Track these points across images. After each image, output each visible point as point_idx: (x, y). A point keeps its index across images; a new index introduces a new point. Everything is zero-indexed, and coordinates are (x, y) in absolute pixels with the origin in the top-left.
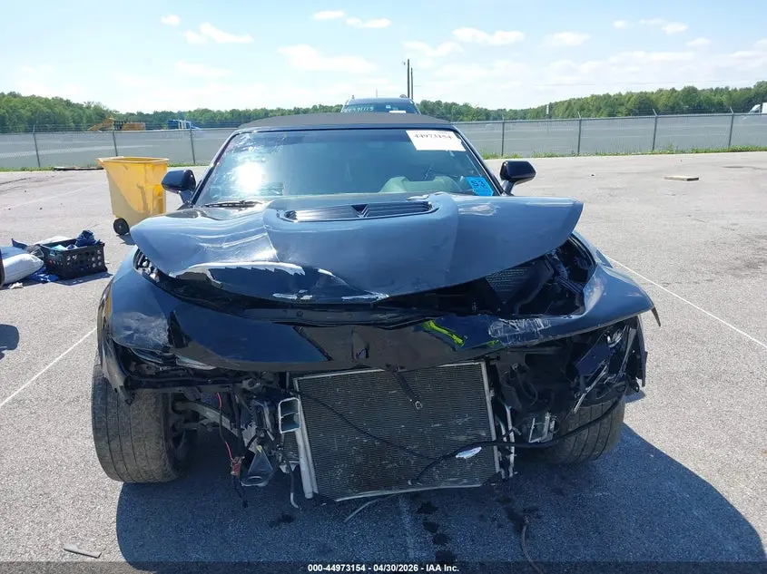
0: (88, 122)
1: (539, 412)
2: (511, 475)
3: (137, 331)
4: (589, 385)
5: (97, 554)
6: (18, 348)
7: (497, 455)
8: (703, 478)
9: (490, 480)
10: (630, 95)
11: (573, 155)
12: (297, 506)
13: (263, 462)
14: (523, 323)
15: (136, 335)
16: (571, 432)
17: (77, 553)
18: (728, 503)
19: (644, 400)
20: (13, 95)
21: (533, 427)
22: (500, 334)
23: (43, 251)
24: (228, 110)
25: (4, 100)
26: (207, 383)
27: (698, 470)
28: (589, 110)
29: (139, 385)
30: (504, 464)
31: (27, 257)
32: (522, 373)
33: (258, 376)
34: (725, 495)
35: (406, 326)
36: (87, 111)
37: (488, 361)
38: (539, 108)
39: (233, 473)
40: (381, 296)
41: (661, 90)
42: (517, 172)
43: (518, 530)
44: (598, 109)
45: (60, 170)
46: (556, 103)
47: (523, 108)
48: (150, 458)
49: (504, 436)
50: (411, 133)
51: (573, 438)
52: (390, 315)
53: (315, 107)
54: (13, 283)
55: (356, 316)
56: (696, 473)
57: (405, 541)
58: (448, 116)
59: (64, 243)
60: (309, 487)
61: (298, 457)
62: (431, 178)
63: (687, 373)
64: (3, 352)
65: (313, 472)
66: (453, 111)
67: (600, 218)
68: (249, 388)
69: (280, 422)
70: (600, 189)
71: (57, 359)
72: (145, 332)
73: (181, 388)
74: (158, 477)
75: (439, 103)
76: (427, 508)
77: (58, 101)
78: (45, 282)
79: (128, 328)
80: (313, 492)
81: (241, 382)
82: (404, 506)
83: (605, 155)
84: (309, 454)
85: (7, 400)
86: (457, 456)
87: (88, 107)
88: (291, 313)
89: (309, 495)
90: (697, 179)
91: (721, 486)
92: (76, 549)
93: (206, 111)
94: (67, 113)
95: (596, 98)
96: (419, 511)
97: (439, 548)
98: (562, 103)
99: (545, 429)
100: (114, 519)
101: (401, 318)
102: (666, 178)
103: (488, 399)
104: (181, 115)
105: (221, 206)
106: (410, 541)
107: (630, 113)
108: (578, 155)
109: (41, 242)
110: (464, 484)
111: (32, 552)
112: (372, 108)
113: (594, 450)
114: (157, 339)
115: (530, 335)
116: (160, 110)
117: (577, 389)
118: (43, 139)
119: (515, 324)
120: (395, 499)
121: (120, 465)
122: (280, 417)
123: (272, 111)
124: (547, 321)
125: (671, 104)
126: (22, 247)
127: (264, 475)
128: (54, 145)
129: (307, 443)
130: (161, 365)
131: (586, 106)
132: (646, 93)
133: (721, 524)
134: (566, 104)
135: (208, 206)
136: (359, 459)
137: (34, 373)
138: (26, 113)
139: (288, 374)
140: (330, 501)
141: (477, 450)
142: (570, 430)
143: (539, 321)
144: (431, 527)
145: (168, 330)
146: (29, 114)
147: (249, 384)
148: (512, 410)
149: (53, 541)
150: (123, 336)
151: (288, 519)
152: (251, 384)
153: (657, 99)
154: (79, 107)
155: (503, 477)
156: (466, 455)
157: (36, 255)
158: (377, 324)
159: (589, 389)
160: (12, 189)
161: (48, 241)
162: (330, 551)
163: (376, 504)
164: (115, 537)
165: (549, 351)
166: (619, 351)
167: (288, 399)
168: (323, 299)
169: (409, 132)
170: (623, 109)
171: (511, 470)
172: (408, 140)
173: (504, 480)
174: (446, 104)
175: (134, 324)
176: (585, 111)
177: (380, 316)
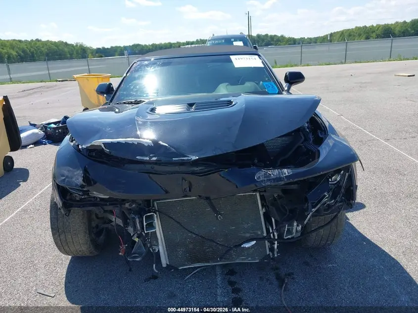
0: (77, 53)
1: (290, 221)
2: (276, 255)
3: (67, 177)
4: (314, 207)
5: (53, 295)
6: (28, 181)
7: (267, 244)
8: (394, 257)
9: (264, 258)
10: (379, 26)
11: (342, 63)
12: (157, 272)
13: (140, 246)
14: (276, 172)
15: (67, 179)
16: (313, 231)
17: (43, 294)
18: (406, 272)
19: (365, 209)
20: (37, 40)
21: (286, 230)
22: (261, 179)
23: (45, 128)
24: (150, 44)
25: (33, 43)
26: (106, 205)
27: (391, 252)
28: (354, 36)
29: (71, 206)
30: (272, 249)
31: (36, 131)
32: (279, 199)
33: (133, 201)
34: (405, 267)
35: (210, 174)
36: (76, 47)
37: (260, 192)
38: (324, 36)
39: (120, 254)
40: (194, 158)
41: (397, 22)
42: (295, 78)
43: (281, 287)
44: (360, 35)
45: (60, 81)
46: (335, 33)
47: (316, 37)
48: (82, 244)
49: (271, 233)
50: (232, 57)
51: (314, 234)
52: (200, 168)
53: (197, 40)
54: (29, 145)
55: (183, 168)
56: (390, 253)
57: (216, 291)
58: (272, 42)
59: (55, 123)
60: (164, 261)
61: (158, 244)
62: (243, 83)
63: (393, 193)
64: (21, 183)
65: (166, 253)
66: (275, 39)
67: (352, 101)
68: (129, 208)
69: (145, 227)
70: (356, 83)
71: (47, 187)
72: (72, 178)
73: (93, 208)
74: (88, 254)
75: (267, 35)
76: (232, 272)
77: (61, 43)
78: (46, 144)
79: (63, 176)
80: (167, 264)
81: (125, 204)
82: (219, 271)
83: (361, 62)
84: (164, 243)
85: (18, 210)
86: (242, 246)
87: (77, 45)
88: (148, 167)
89: (164, 265)
90: (414, 75)
91: (403, 261)
92: (43, 292)
93: (138, 45)
94: (66, 49)
95: (358, 28)
96: (226, 274)
97: (234, 295)
98: (338, 32)
99: (294, 231)
100: (64, 276)
101: (206, 170)
102: (395, 75)
103: (261, 213)
104: (125, 48)
105: (125, 103)
106: (219, 291)
107: (378, 37)
108: (345, 63)
109: (44, 123)
110: (249, 260)
111: (21, 293)
112: (223, 41)
113: (327, 241)
114: (77, 182)
115: (279, 179)
116: (114, 46)
117: (307, 210)
118: (52, 64)
119: (270, 173)
120: (214, 267)
121: (66, 248)
122: (145, 224)
123: (174, 44)
124: (289, 171)
125: (403, 31)
126: (34, 125)
127: (140, 254)
128: (58, 67)
129: (163, 237)
130: (82, 195)
131: (352, 33)
132: (388, 25)
133: (400, 285)
134: (340, 33)
135: (118, 104)
136: (191, 246)
137: (34, 195)
138: (44, 50)
139: (151, 200)
140: (176, 269)
141: (254, 243)
142: (313, 229)
143: (285, 171)
144: (231, 283)
145: (83, 177)
146: (46, 50)
147: (129, 205)
148: (275, 220)
149: (32, 287)
150: (60, 180)
151: (155, 277)
152: (130, 205)
153: (395, 28)
154: (72, 45)
155: (271, 257)
156: (247, 245)
157: (41, 130)
158: (193, 173)
159: (314, 210)
160: (35, 92)
161: (47, 122)
162: (175, 296)
163: (204, 269)
164: (63, 286)
165: (294, 187)
166: (338, 185)
167: (149, 214)
168: (163, 159)
169: (231, 57)
170: (374, 35)
171: (275, 253)
172: (231, 61)
173: (272, 259)
174: (271, 36)
175: (66, 173)
176: (352, 37)
177: (196, 169)
